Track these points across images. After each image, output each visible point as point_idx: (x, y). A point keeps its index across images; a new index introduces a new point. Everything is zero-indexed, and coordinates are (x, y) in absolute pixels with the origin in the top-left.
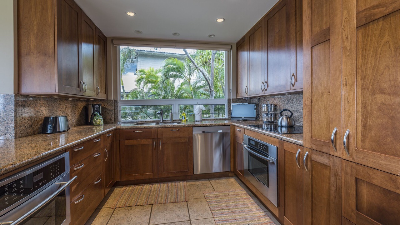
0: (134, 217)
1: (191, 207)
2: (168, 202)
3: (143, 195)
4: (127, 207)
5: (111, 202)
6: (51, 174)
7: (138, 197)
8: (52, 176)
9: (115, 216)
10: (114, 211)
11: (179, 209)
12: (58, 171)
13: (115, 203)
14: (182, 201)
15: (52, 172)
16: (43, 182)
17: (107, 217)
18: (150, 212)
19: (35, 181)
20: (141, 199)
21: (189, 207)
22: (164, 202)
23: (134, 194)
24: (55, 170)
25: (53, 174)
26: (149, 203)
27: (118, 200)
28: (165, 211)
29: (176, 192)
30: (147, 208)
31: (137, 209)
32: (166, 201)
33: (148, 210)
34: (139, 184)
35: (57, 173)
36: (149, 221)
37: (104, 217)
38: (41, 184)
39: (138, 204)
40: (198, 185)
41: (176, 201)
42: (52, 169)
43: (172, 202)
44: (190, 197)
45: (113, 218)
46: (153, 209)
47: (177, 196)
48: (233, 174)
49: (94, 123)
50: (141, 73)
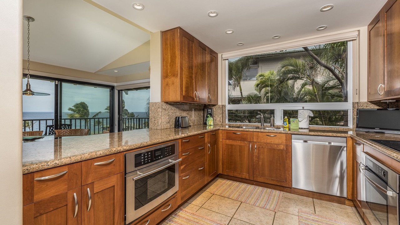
0: (224, 206)
1: (278, 219)
2: (257, 205)
3: (237, 191)
4: (222, 197)
5: (212, 188)
6: (166, 153)
7: (232, 192)
8: (166, 154)
9: (211, 200)
10: (212, 196)
11: (264, 216)
12: (170, 152)
13: (214, 190)
14: (270, 209)
15: (167, 152)
16: (161, 157)
17: (206, 198)
18: (238, 207)
19: (156, 155)
20: (235, 195)
21: (275, 218)
22: (253, 204)
23: (230, 189)
24: (168, 151)
25: (167, 153)
26: (239, 200)
27: (217, 189)
28: (251, 212)
29: (268, 199)
30: (237, 203)
31: (229, 201)
32: (255, 203)
33: (237, 205)
34: (238, 181)
35: (169, 153)
36: (234, 214)
37: (204, 197)
38: (159, 157)
39: (230, 197)
40: (296, 200)
41: (264, 207)
42: (167, 150)
43: (260, 206)
44: (281, 209)
45: (210, 201)
46: (241, 206)
47: (267, 203)
48: (352, 203)
49: (207, 123)
50: (261, 78)
